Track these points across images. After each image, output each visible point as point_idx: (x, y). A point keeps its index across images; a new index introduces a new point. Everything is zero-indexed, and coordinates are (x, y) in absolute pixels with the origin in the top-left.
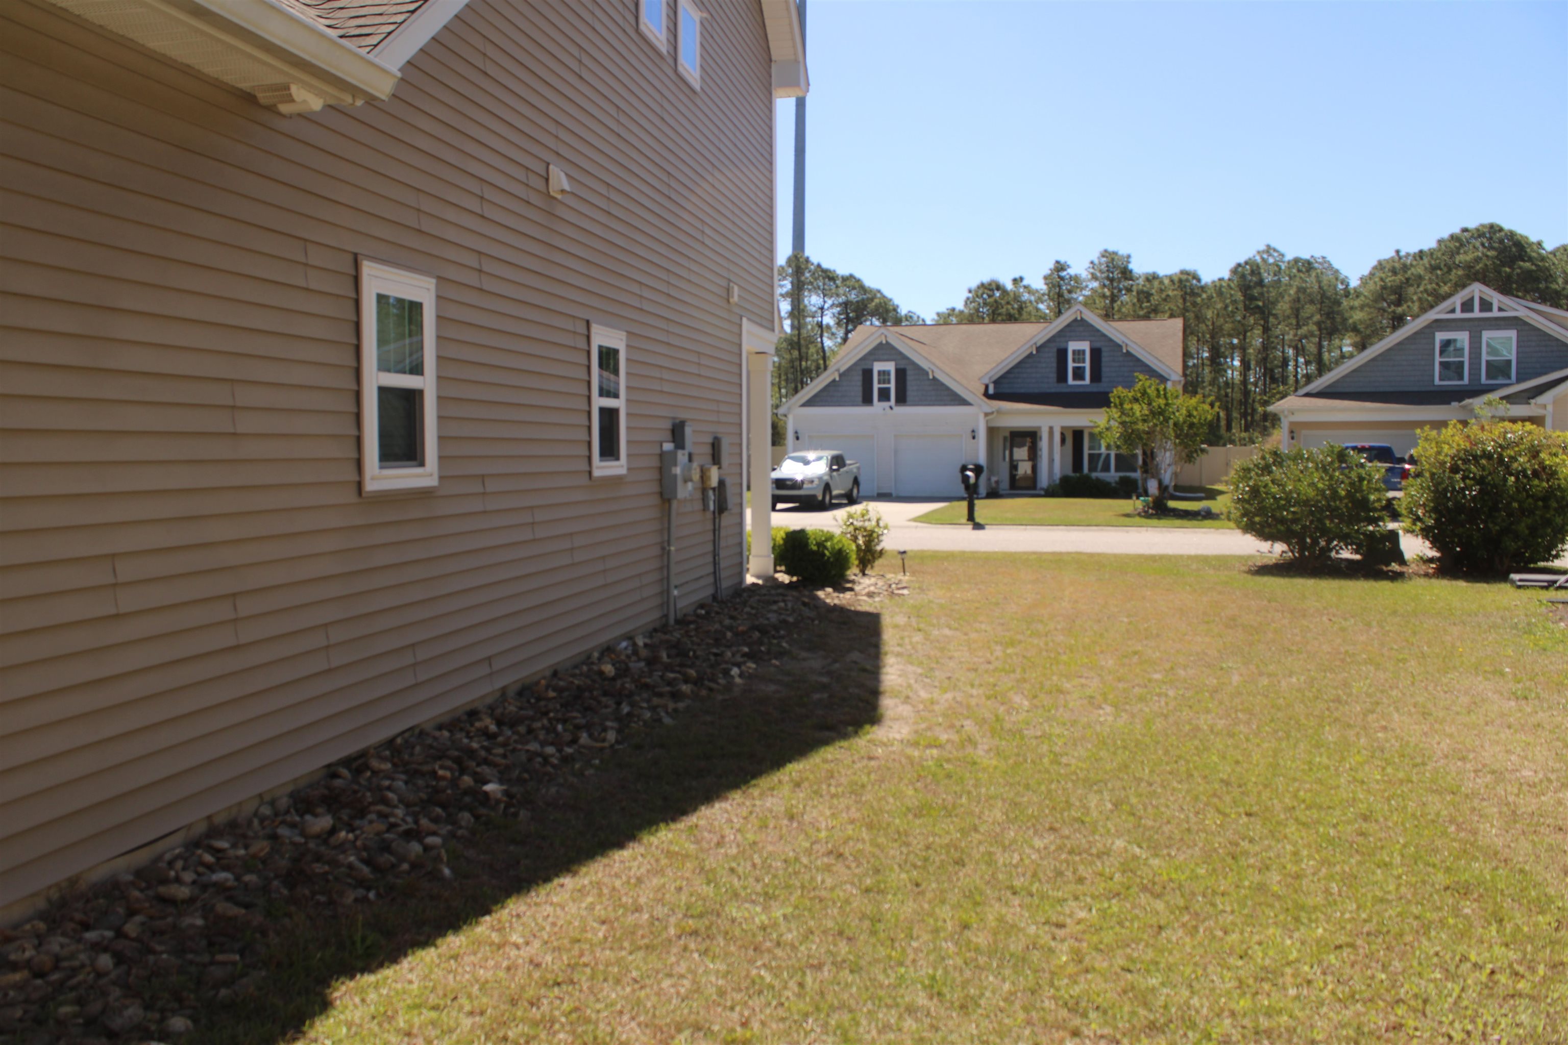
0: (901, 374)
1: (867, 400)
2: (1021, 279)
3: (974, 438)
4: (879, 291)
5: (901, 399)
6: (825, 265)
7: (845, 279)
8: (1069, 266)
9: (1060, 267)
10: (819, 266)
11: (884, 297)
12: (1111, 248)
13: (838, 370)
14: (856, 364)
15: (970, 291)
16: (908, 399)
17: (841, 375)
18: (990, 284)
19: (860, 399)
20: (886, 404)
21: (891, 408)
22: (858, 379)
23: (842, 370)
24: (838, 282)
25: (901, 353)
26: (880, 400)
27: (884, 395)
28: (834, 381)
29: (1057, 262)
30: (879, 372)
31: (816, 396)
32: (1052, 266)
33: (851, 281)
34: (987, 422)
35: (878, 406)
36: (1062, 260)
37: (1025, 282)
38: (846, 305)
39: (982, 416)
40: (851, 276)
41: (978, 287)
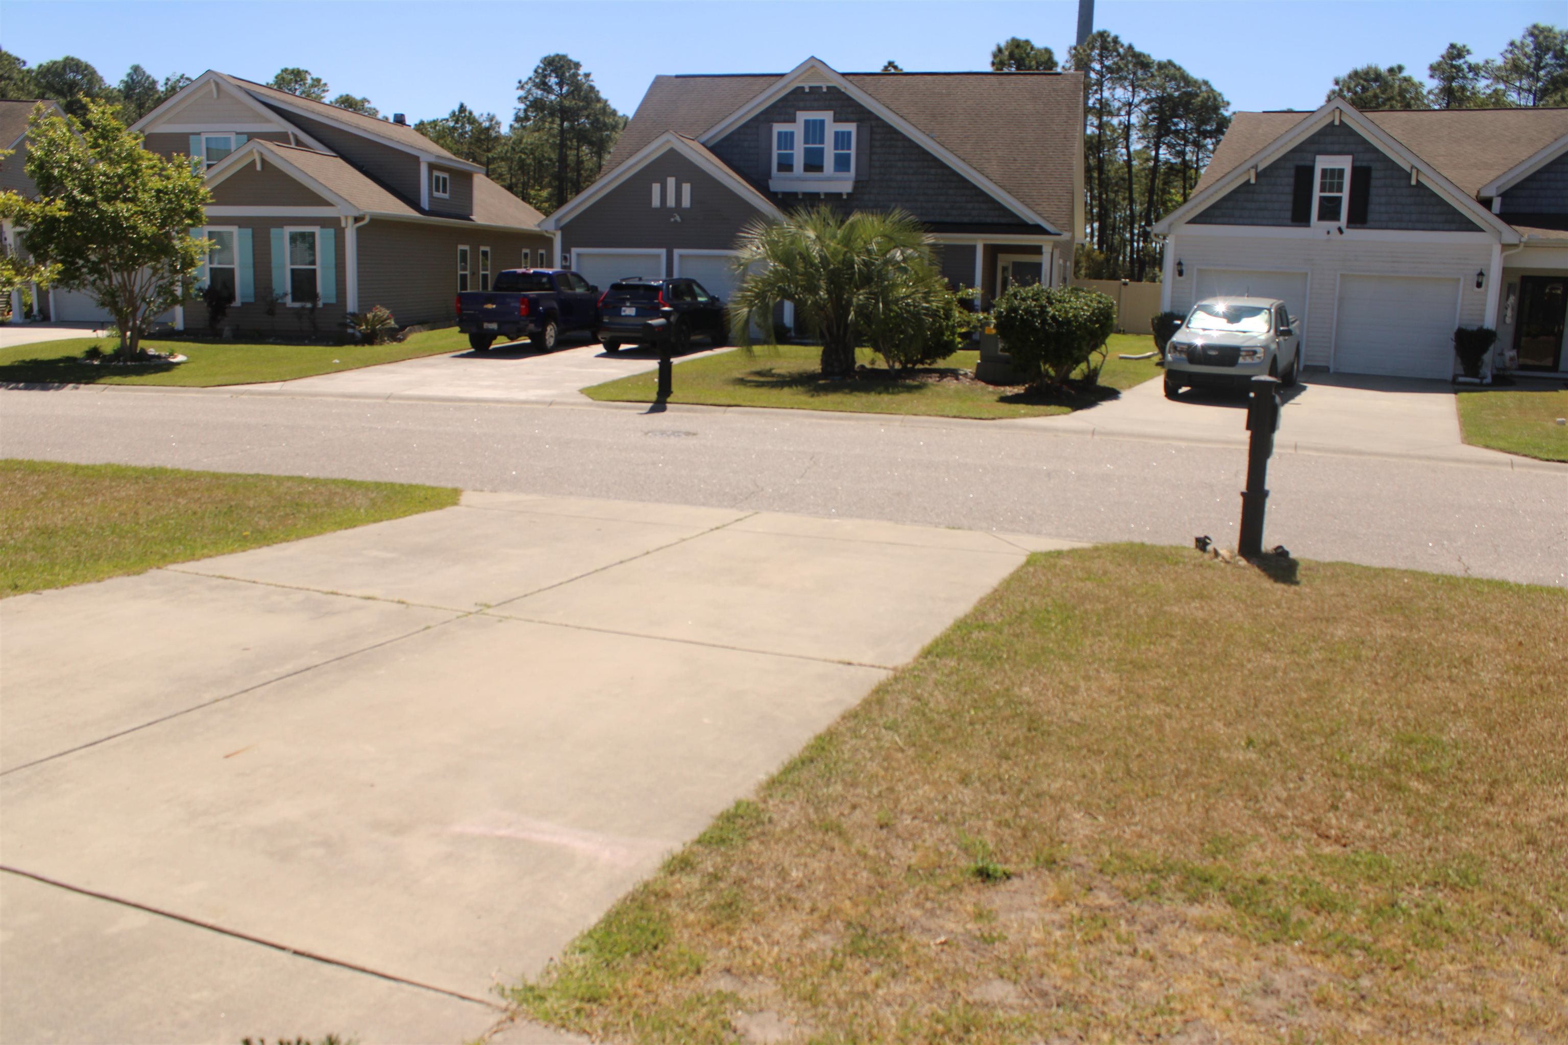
0: (1361, 176)
1: (1300, 217)
2: (1400, 69)
3: (1479, 285)
4: (1206, 83)
5: (1358, 218)
6: (1138, 48)
7: (1161, 66)
8: (1468, 52)
9: (1456, 52)
10: (1130, 47)
11: (1212, 90)
12: (1543, 24)
13: (1256, 167)
14: (1284, 158)
15: (1337, 83)
16: (1370, 217)
17: (1258, 175)
18: (1367, 73)
19: (1289, 214)
20: (1332, 225)
21: (1340, 231)
22: (1286, 183)
23: (1260, 168)
24: (1154, 70)
25: (1364, 142)
26: (1321, 217)
27: (1330, 210)
28: (1247, 183)
29: (1452, 46)
30: (1324, 171)
31: (1214, 207)
32: (1443, 51)
33: (1170, 71)
34: (1506, 259)
35: (1318, 227)
36: (1459, 44)
37: (1405, 74)
38: (1161, 100)
39: (1497, 249)
40: (1170, 63)
41: (1350, 77)
